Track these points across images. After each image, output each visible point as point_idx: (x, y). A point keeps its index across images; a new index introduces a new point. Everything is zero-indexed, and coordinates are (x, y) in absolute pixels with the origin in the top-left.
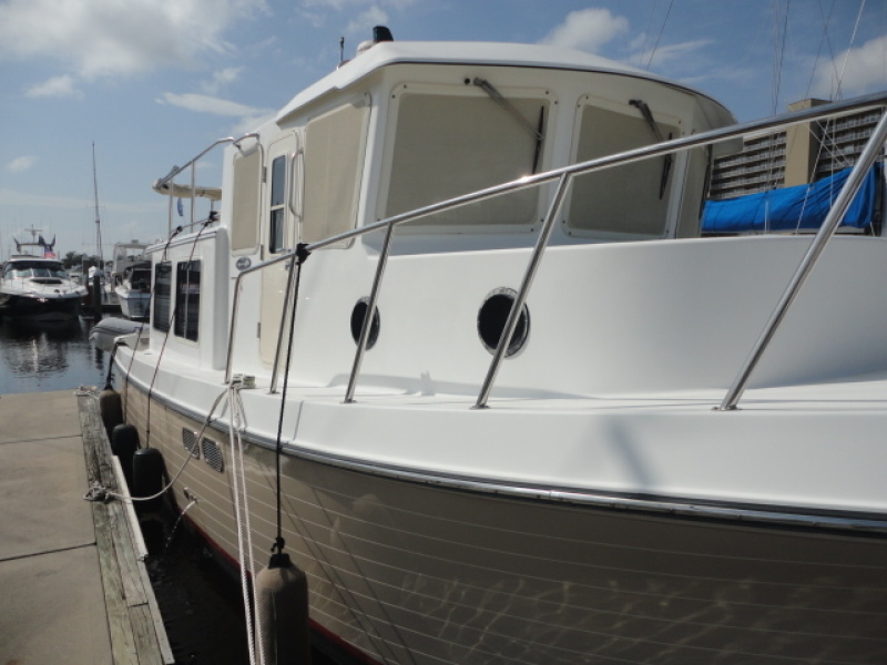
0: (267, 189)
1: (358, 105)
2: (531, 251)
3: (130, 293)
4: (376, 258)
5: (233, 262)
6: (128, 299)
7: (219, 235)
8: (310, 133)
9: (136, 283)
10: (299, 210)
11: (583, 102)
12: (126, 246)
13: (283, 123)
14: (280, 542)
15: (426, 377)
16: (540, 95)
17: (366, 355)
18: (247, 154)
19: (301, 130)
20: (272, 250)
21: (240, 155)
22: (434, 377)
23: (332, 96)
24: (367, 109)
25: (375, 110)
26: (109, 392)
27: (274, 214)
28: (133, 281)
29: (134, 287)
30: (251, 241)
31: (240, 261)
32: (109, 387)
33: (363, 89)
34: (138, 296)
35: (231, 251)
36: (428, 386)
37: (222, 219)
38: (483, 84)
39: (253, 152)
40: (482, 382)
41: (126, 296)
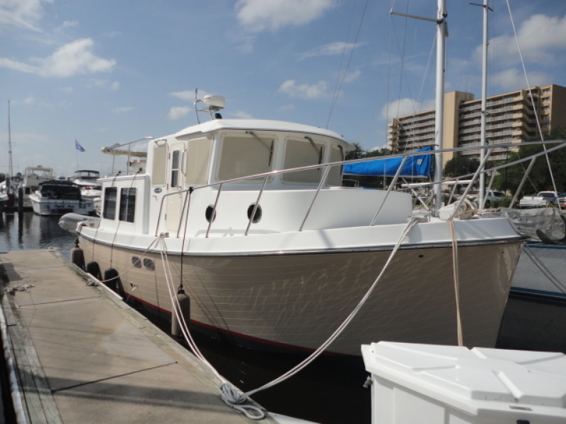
0: (170, 162)
1: (209, 138)
2: (259, 192)
3: (42, 199)
4: (217, 192)
5: (152, 189)
6: (40, 203)
7: (147, 178)
8: (190, 144)
9: (45, 193)
10: (184, 172)
11: (287, 139)
12: (34, 169)
13: (178, 138)
14: (181, 286)
15: (230, 229)
16: (272, 137)
17: (213, 224)
18: (160, 146)
19: (186, 142)
20: (172, 186)
21: (157, 146)
22: (233, 228)
23: (199, 134)
24: (212, 141)
25: (215, 141)
26: (77, 249)
27: (173, 172)
28: (42, 191)
29: (44, 195)
30: (163, 182)
31: (156, 189)
32: (77, 246)
33: (211, 134)
34: (46, 201)
35: (151, 185)
36: (231, 231)
37: (146, 171)
38: (252, 133)
39: (164, 146)
40: (246, 229)
41: (39, 201)
